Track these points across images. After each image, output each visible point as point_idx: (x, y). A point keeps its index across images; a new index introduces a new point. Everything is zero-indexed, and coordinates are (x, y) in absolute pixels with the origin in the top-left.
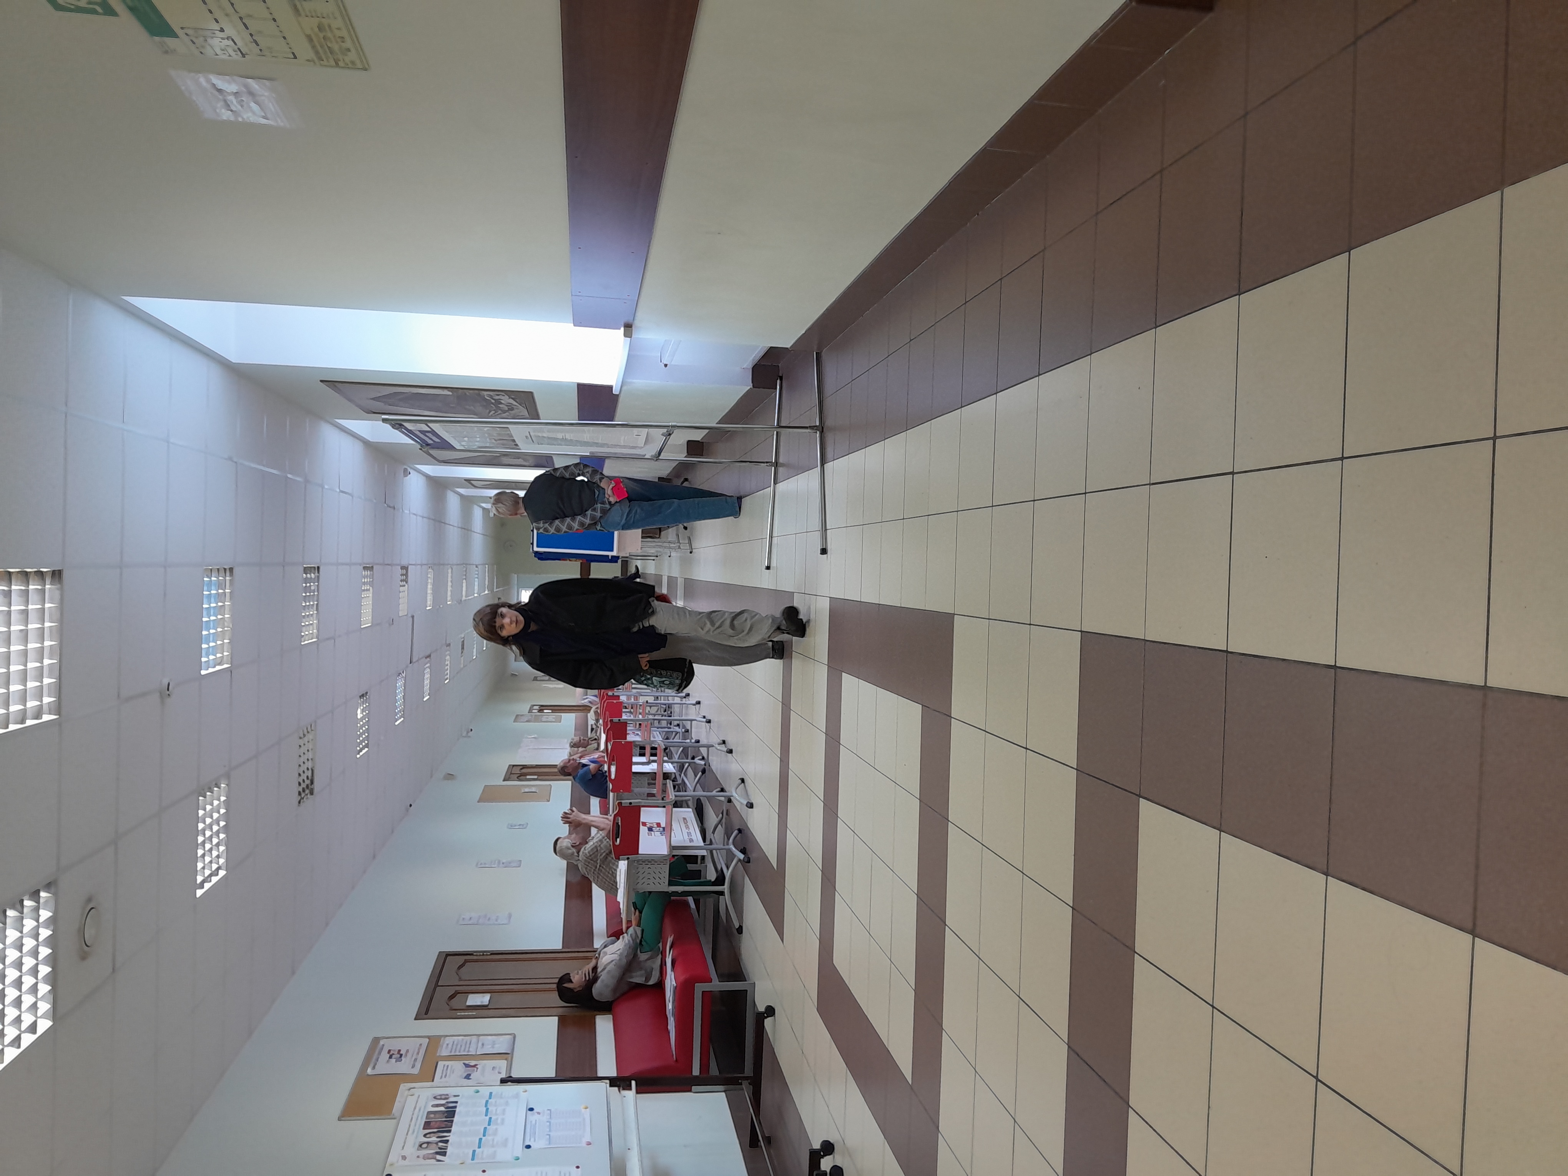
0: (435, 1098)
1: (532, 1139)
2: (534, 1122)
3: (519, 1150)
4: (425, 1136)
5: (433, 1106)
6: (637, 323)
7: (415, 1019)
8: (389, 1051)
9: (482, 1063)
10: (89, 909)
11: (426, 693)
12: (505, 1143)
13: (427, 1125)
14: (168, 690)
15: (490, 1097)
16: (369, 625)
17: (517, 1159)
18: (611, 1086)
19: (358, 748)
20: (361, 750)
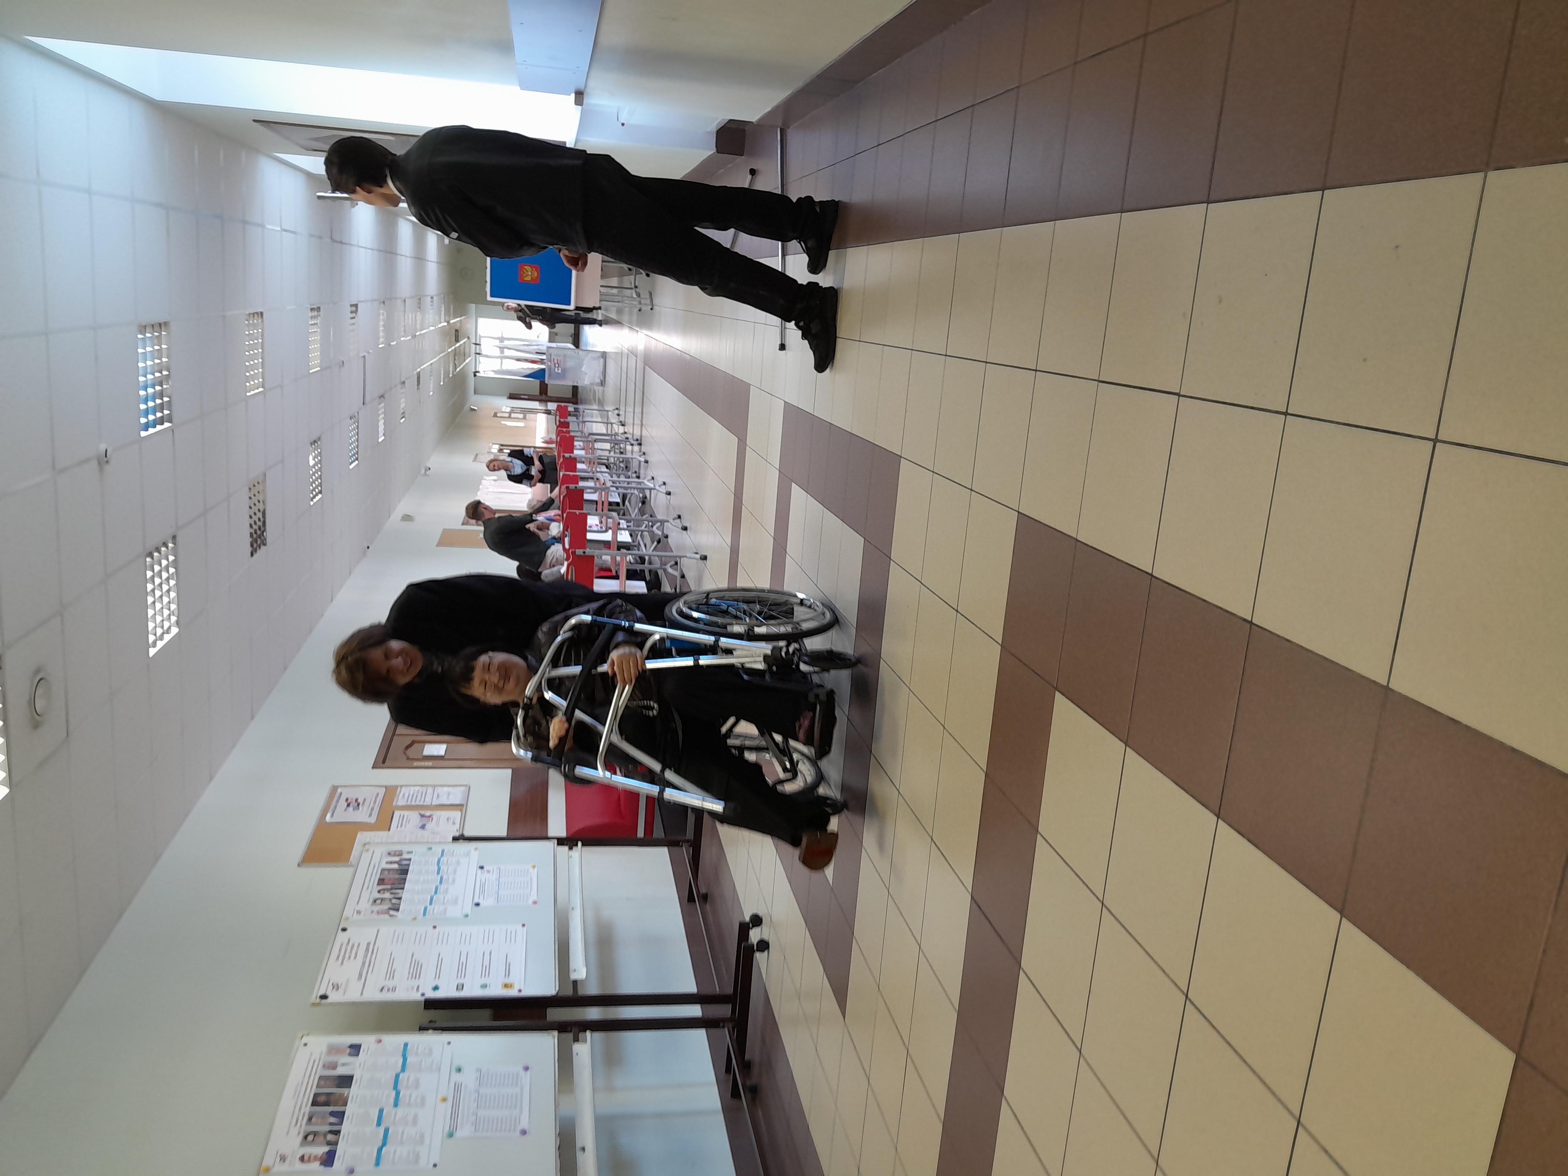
0: (389, 854)
1: (482, 897)
2: (483, 880)
3: (468, 908)
4: (379, 892)
5: (387, 863)
6: (589, 91)
7: (373, 768)
8: (347, 800)
9: (437, 814)
10: (38, 680)
11: (381, 434)
12: (455, 902)
13: (381, 881)
14: (106, 456)
15: (442, 855)
16: (319, 369)
17: (467, 916)
18: (559, 844)
19: (311, 495)
20: (314, 497)
